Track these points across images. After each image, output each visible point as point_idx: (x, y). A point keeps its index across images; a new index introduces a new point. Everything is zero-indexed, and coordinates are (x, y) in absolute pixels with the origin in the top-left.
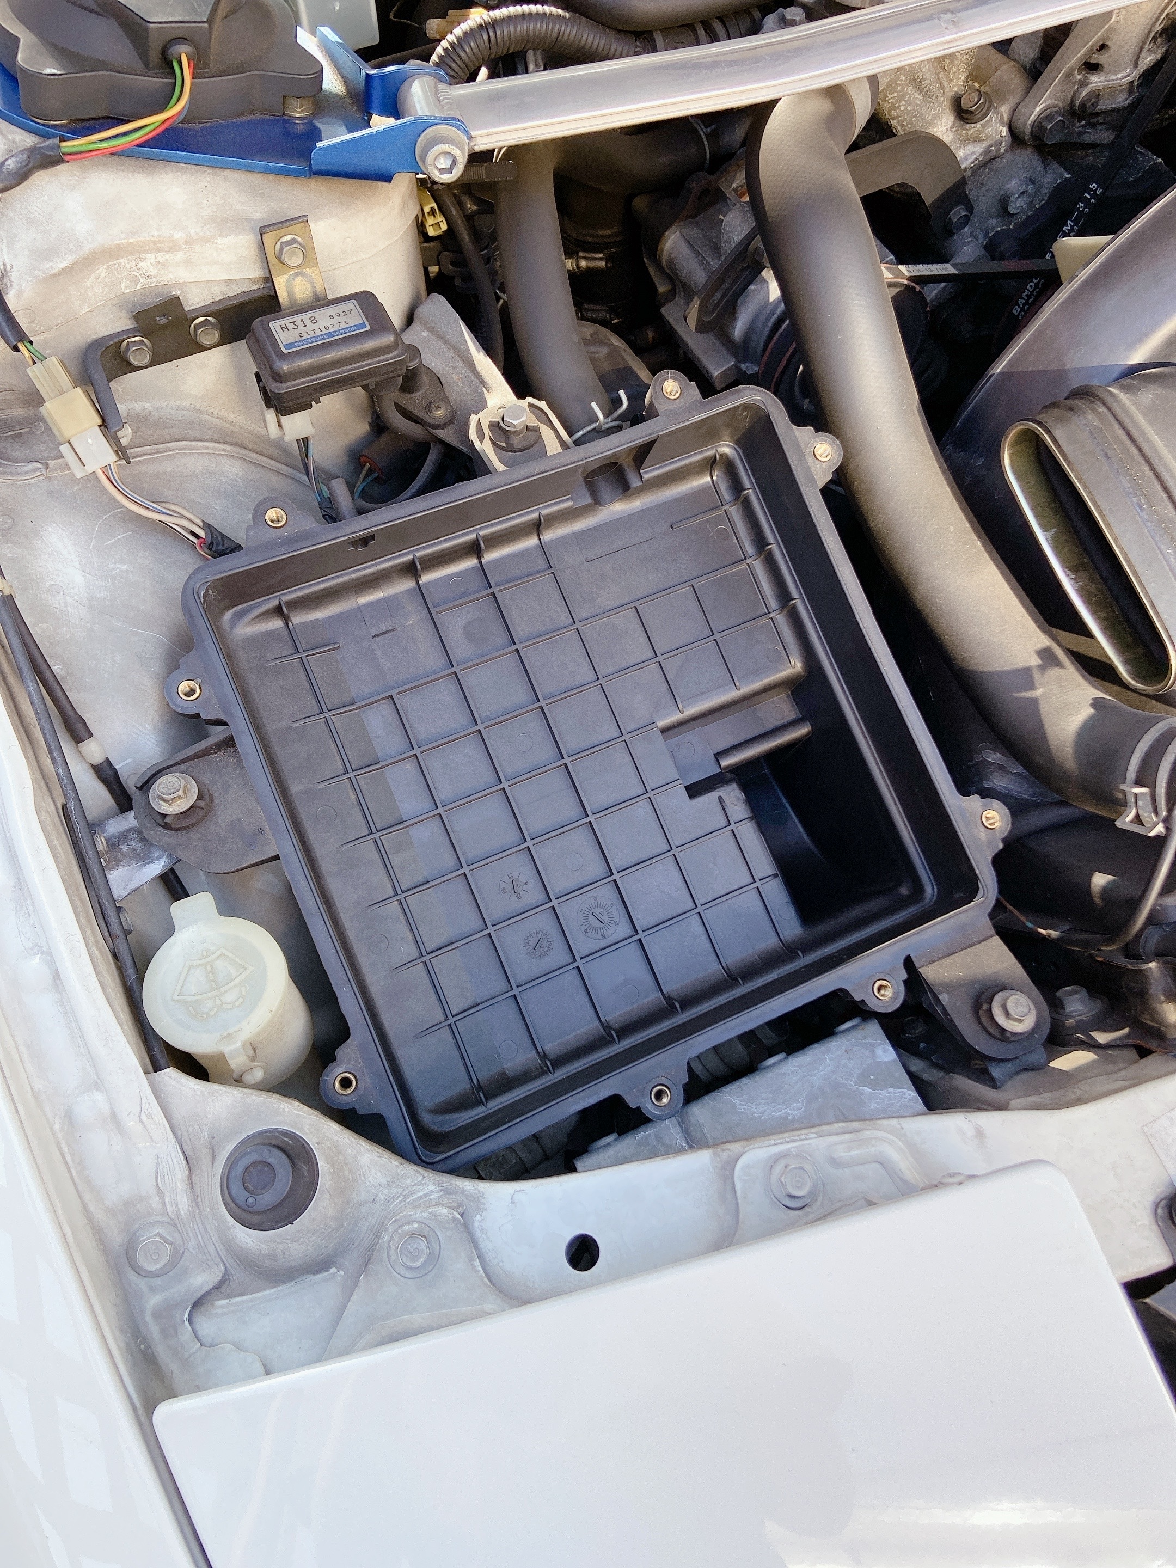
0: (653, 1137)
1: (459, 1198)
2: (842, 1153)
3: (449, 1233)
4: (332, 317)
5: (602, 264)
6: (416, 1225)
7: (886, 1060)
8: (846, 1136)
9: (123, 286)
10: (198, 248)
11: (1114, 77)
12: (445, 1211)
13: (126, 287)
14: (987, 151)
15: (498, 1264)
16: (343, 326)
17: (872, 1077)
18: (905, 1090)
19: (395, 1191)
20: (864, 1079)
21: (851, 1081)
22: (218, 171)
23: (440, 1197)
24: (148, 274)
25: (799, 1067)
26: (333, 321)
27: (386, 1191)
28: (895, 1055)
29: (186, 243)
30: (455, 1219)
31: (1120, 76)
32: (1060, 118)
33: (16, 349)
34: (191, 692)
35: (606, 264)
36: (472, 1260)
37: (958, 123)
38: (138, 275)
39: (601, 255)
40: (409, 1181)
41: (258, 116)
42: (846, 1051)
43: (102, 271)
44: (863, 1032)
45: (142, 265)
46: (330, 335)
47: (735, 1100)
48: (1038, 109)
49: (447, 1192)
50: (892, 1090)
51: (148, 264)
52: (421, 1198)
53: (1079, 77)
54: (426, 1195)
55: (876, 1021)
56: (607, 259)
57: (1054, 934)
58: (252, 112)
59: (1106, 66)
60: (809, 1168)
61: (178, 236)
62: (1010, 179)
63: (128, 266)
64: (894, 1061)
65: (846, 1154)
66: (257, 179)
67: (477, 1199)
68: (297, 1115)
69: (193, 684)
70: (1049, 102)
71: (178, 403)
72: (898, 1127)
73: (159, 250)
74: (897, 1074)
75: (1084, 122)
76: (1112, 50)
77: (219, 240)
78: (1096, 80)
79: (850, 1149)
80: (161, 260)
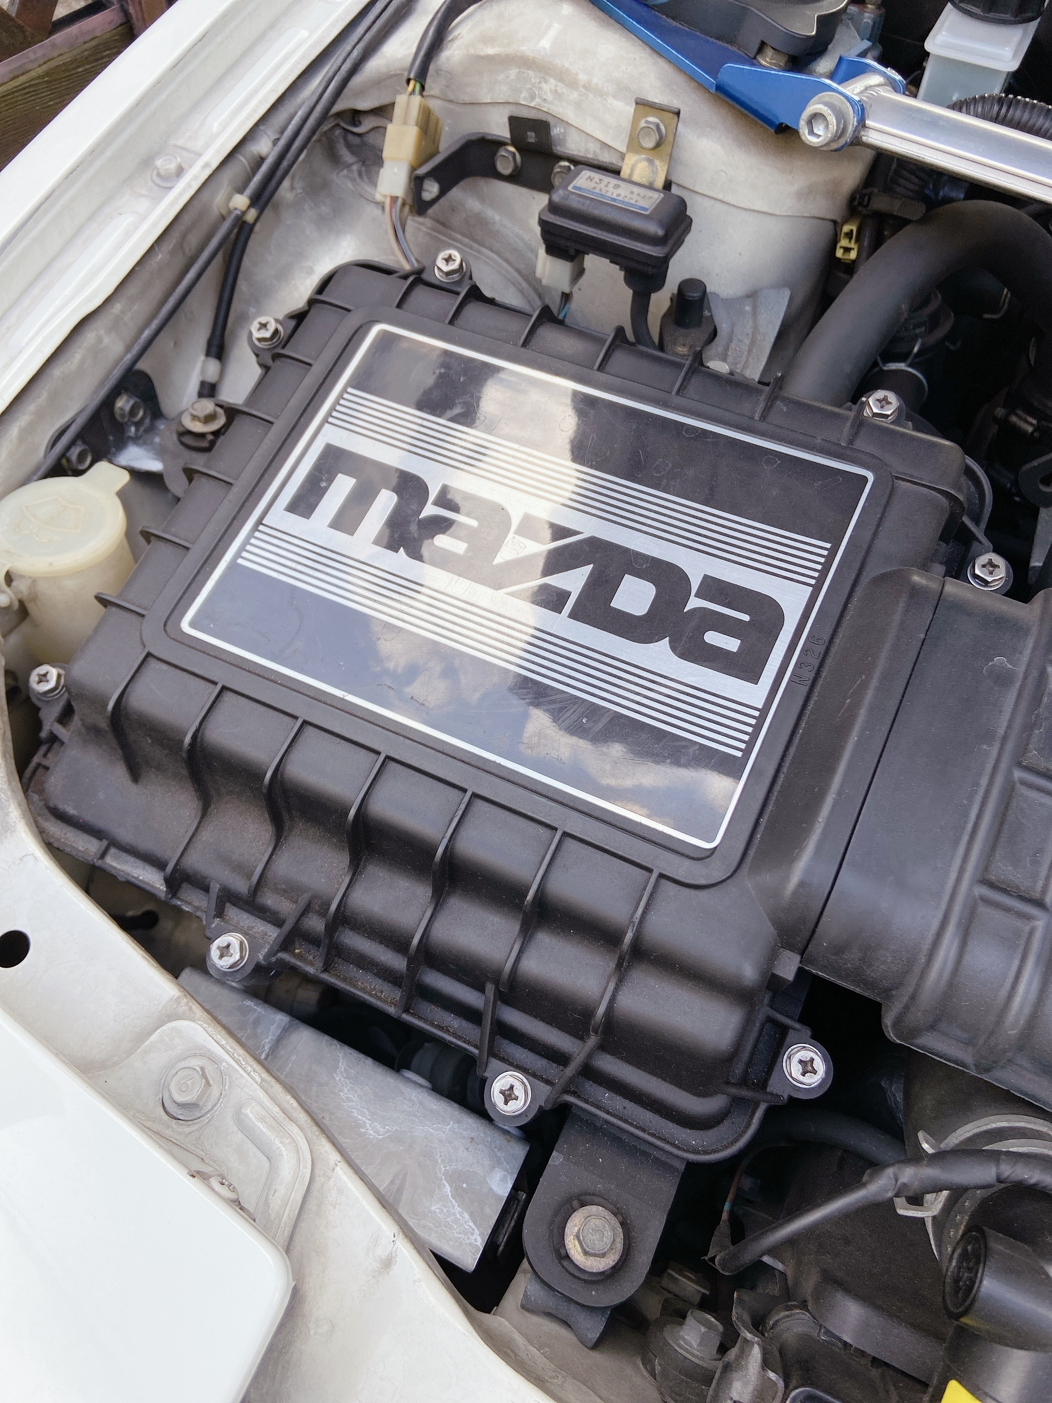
0: (255, 1015)
2: (253, 1115)
4: (632, 193)
7: (494, 1188)
9: (522, 95)
13: (525, 99)
16: (633, 202)
18: (477, 1231)
21: (445, 1167)
24: (544, 97)
25: (421, 1103)
26: (631, 196)
28: (507, 1195)
29: (584, 87)
33: (408, 82)
38: (537, 93)
42: (472, 1139)
43: (513, 73)
44: (505, 1143)
45: (544, 86)
46: (614, 200)
47: (342, 1065)
51: (550, 86)
61: (581, 77)
63: (533, 80)
64: (499, 1197)
65: (254, 1120)
67: (7, 829)
73: (562, 80)
79: (262, 1120)
80: (559, 91)
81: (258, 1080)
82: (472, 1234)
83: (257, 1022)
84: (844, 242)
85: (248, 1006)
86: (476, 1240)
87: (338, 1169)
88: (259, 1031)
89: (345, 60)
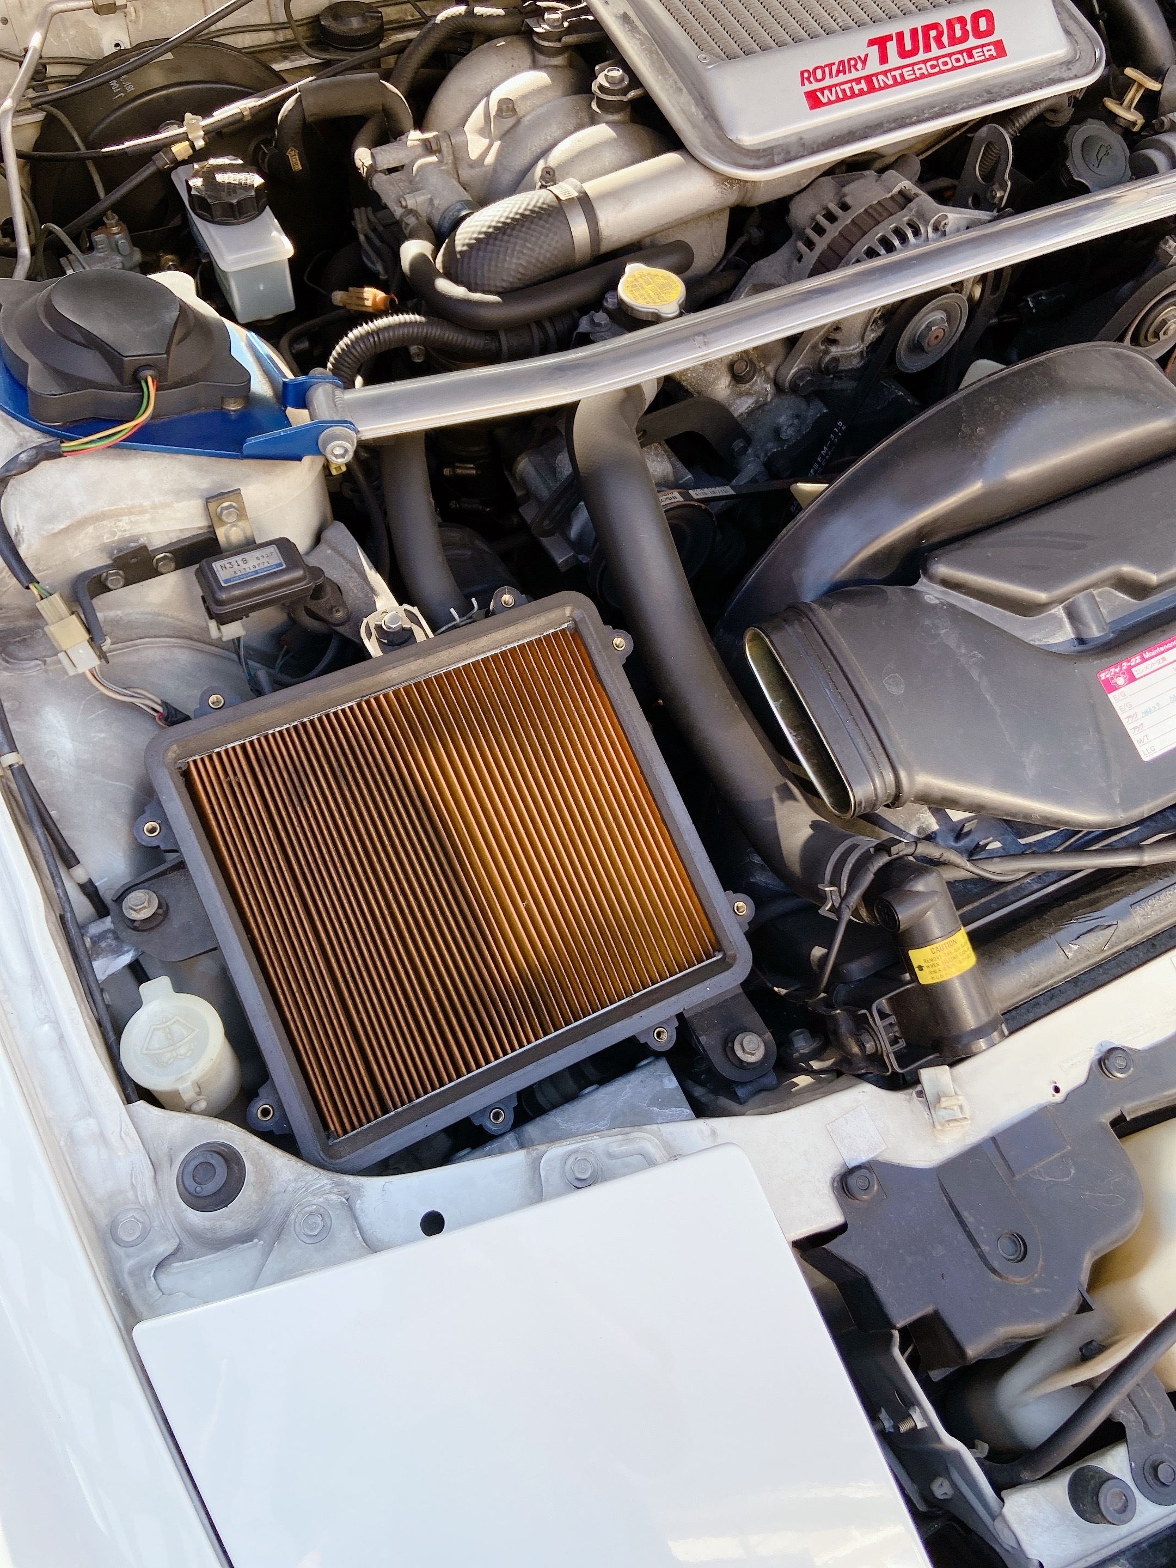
0: (497, 1149)
1: (345, 1188)
2: (615, 1149)
3: (338, 1212)
4: (258, 558)
5: (474, 472)
6: (314, 1207)
7: (670, 1087)
8: (619, 1137)
9: (105, 538)
10: (160, 511)
11: (848, 349)
12: (335, 1197)
13: (107, 539)
14: (757, 402)
16: (266, 565)
17: (659, 1100)
18: (683, 1109)
19: (300, 1184)
20: (654, 1102)
21: (645, 1103)
22: (175, 456)
23: (332, 1187)
24: (123, 529)
25: (604, 1095)
26: (259, 562)
27: (293, 1185)
28: (678, 1084)
29: (152, 508)
30: (342, 1202)
31: (852, 348)
32: (809, 378)
33: (28, 588)
34: (152, 830)
35: (476, 472)
36: (354, 1230)
37: (733, 382)
38: (116, 530)
39: (472, 466)
40: (309, 1177)
41: (203, 410)
42: (642, 1081)
43: (90, 529)
44: (654, 1067)
45: (120, 524)
46: (256, 572)
48: (792, 372)
49: (337, 1184)
50: (674, 1109)
51: (124, 522)
52: (318, 1189)
53: (823, 347)
54: (322, 1187)
55: (663, 1058)
56: (477, 468)
57: (783, 991)
58: (199, 407)
59: (841, 341)
60: (592, 1159)
61: (146, 503)
62: (781, 415)
63: (109, 525)
64: (676, 1088)
65: (617, 1150)
66: (204, 460)
67: (358, 1189)
68: (230, 1132)
69: (154, 824)
70: (801, 366)
71: (142, 609)
72: (658, 1130)
73: (132, 514)
74: (678, 1098)
75: (831, 376)
76: (843, 331)
77: (176, 505)
78: (835, 351)
79: (621, 1145)
80: (133, 520)
82: (683, 1112)
86: (687, 1112)
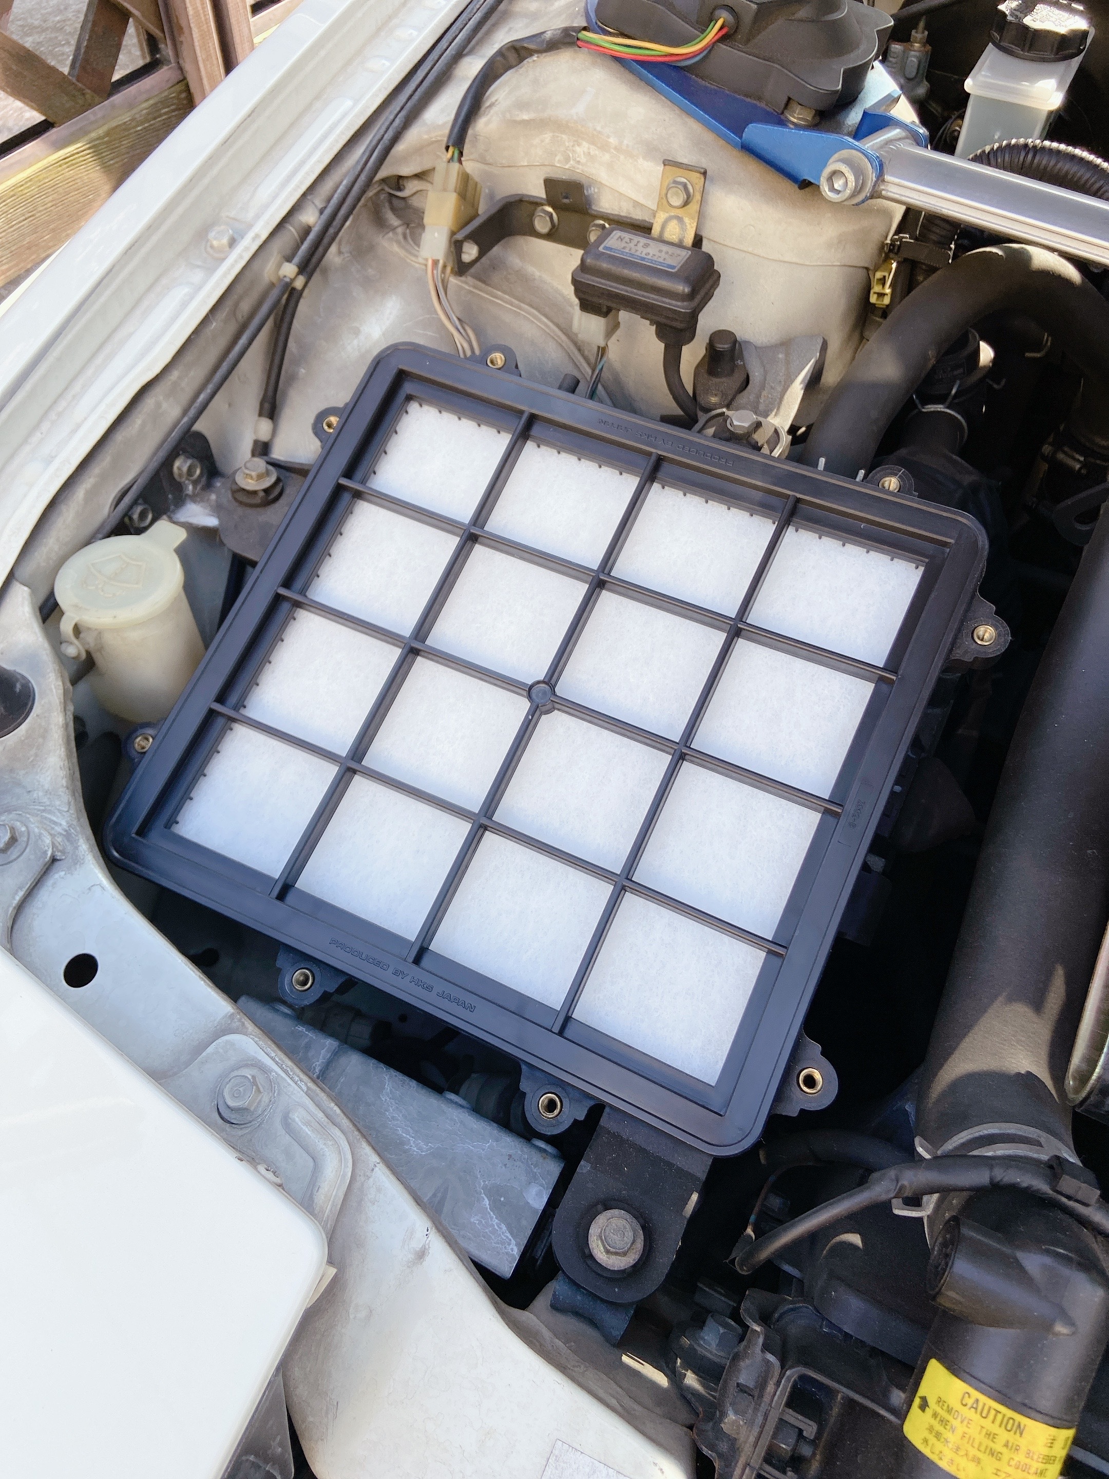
0: (307, 1040)
1: (69, 848)
2: (298, 1117)
3: (32, 857)
4: (661, 251)
6: (23, 829)
7: (530, 1201)
8: (320, 1115)
9: (557, 158)
10: (622, 157)
12: (48, 840)
13: (557, 163)
15: (34, 914)
16: (661, 260)
17: (502, 1199)
18: (513, 1242)
19: (45, 800)
20: (494, 1193)
21: (484, 1181)
23: (60, 834)
24: (578, 159)
25: (461, 1122)
26: (659, 254)
27: (41, 794)
28: (542, 1208)
29: (616, 148)
30: (45, 852)
33: (447, 148)
34: (330, 426)
35: (1080, 469)
36: (21, 888)
38: (571, 155)
40: (58, 803)
41: (762, 105)
42: (510, 1156)
43: (547, 136)
44: (541, 1160)
45: (578, 149)
46: (643, 259)
47: (388, 1087)
49: (68, 836)
50: (504, 1228)
51: (582, 149)
52: (51, 821)
54: (55, 823)
55: (562, 1165)
58: (760, 99)
60: (263, 1096)
61: (613, 141)
63: (567, 144)
64: (536, 1211)
65: (300, 1123)
67: (77, 862)
69: (334, 420)
73: (593, 143)
74: (524, 1222)
77: (641, 161)
79: (308, 1124)
80: (592, 153)
81: (305, 1088)
82: (509, 1244)
83: (308, 1047)
84: (877, 288)
85: (300, 1031)
86: (512, 1250)
87: (376, 1169)
88: (310, 1054)
89: (388, 129)
